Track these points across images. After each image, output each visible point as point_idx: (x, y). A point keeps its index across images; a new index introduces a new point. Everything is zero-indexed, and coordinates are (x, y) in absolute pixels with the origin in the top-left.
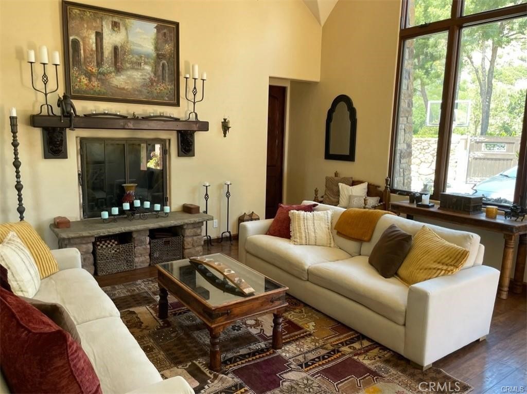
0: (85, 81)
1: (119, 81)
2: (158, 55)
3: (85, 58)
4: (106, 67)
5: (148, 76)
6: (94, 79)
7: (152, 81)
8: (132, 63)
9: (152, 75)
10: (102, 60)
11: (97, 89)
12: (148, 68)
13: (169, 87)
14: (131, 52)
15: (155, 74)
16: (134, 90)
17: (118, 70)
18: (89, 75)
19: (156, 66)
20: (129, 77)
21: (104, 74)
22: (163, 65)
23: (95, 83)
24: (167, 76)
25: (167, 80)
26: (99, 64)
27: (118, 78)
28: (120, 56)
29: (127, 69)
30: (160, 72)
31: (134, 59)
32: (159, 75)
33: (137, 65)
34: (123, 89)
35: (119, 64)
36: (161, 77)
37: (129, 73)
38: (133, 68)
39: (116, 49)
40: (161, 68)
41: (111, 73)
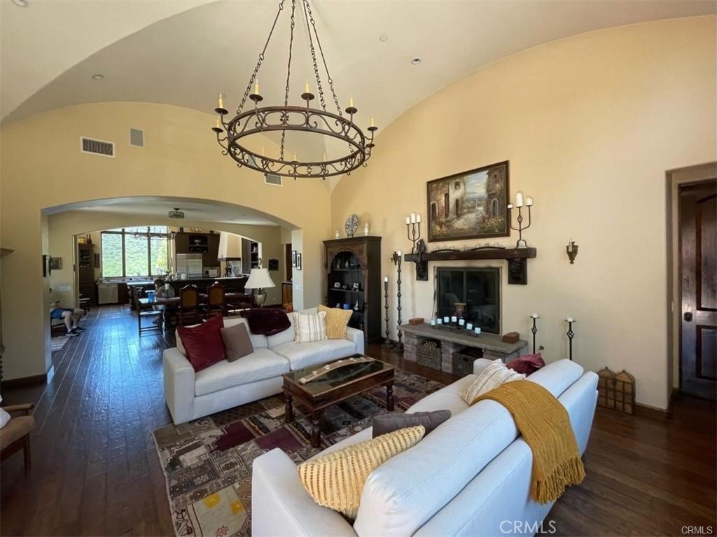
0: (438, 229)
1: (460, 224)
2: (489, 195)
3: (439, 213)
4: (452, 216)
5: (481, 215)
6: (443, 226)
7: (484, 219)
8: (469, 208)
9: (484, 213)
10: (448, 212)
11: (445, 233)
12: (481, 209)
13: (500, 220)
14: (468, 200)
15: (487, 212)
16: (469, 228)
17: (458, 216)
18: (441, 224)
19: (487, 205)
20: (466, 220)
21: (449, 221)
22: (494, 202)
23: (444, 229)
24: (498, 211)
25: (497, 214)
26: (447, 215)
27: (458, 222)
28: (460, 206)
29: (465, 213)
30: (491, 210)
31: (470, 205)
32: (490, 213)
33: (472, 209)
34: (462, 229)
35: (459, 212)
36: (492, 213)
37: (466, 216)
38: (469, 212)
39: (457, 201)
40: (492, 206)
41: (454, 219)
